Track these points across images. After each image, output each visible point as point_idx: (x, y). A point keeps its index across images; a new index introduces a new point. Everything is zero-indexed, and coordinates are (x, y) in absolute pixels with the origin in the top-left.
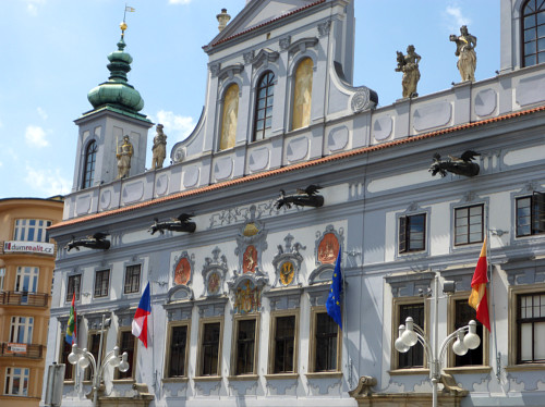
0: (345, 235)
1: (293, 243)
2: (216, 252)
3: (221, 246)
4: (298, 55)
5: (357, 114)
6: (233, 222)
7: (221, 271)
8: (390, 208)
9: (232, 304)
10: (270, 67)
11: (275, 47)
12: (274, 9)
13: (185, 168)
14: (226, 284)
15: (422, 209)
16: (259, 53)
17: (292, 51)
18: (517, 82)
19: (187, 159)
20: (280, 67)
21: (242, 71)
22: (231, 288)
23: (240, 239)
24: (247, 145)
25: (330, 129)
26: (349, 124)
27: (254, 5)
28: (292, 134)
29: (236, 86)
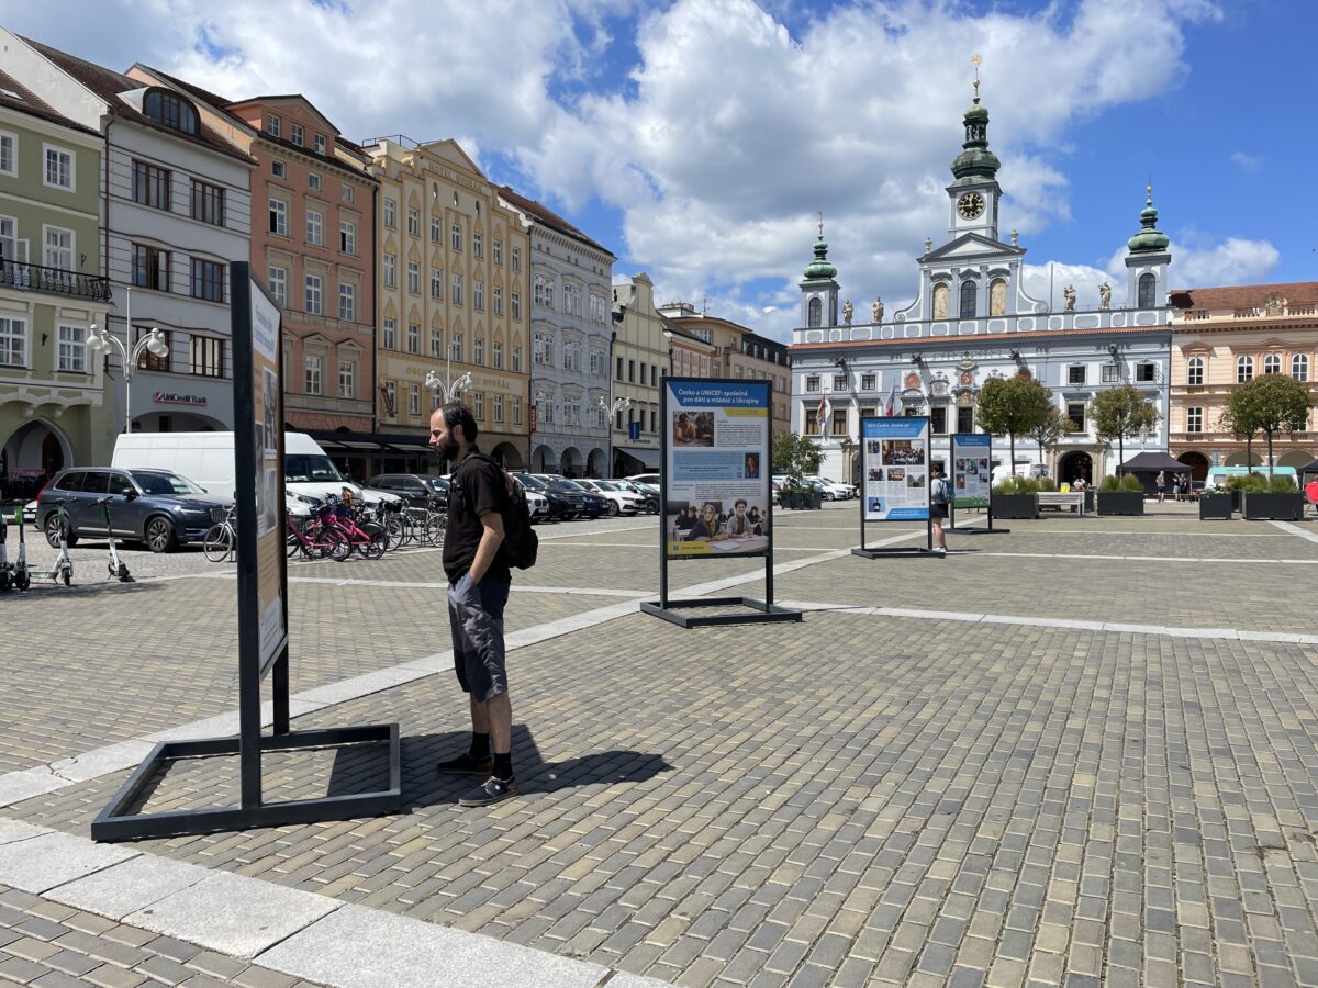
0: (1034, 372)
3: (942, 370)
5: (1037, 315)
6: (952, 359)
7: (944, 383)
8: (1063, 363)
9: (954, 400)
10: (972, 279)
11: (976, 269)
12: (971, 247)
13: (906, 326)
14: (949, 390)
15: (1083, 364)
16: (963, 270)
17: (989, 274)
18: (1136, 313)
19: (907, 320)
20: (982, 283)
21: (950, 277)
22: (953, 392)
23: (958, 368)
24: (958, 320)
25: (1020, 319)
26: (1033, 318)
27: (956, 243)
28: (990, 318)
29: (945, 286)
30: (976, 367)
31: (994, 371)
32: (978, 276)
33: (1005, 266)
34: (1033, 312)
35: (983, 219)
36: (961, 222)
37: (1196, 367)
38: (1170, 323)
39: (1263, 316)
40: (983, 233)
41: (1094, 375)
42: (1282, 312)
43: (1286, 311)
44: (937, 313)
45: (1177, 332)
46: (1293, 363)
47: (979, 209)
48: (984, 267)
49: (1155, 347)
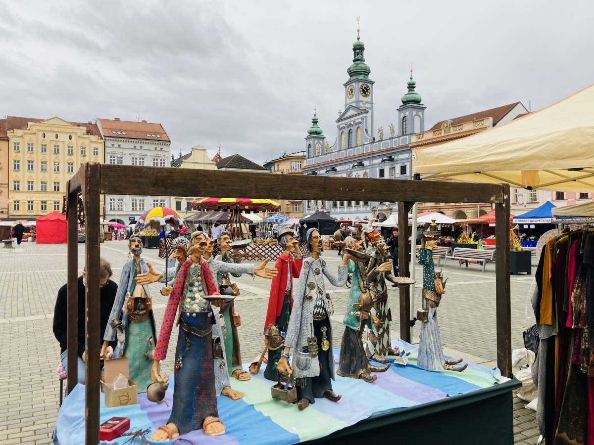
0: (369, 173)
3: (342, 175)
4: (357, 126)
5: (370, 143)
6: (345, 169)
8: (378, 167)
10: (351, 128)
11: (352, 123)
12: (351, 112)
13: (333, 154)
15: (384, 167)
16: (348, 124)
17: (356, 124)
18: (401, 138)
19: (333, 151)
20: (354, 129)
21: (345, 128)
23: (347, 173)
24: (347, 149)
25: (365, 146)
26: (369, 145)
27: (347, 110)
28: (357, 147)
29: (344, 133)
30: (351, 173)
31: (357, 173)
32: (353, 125)
33: (360, 120)
34: (369, 142)
35: (354, 98)
36: (348, 100)
38: (411, 142)
39: (443, 134)
40: (354, 105)
41: (387, 174)
42: (449, 131)
43: (452, 128)
44: (342, 146)
47: (353, 93)
48: (354, 122)
49: (406, 156)
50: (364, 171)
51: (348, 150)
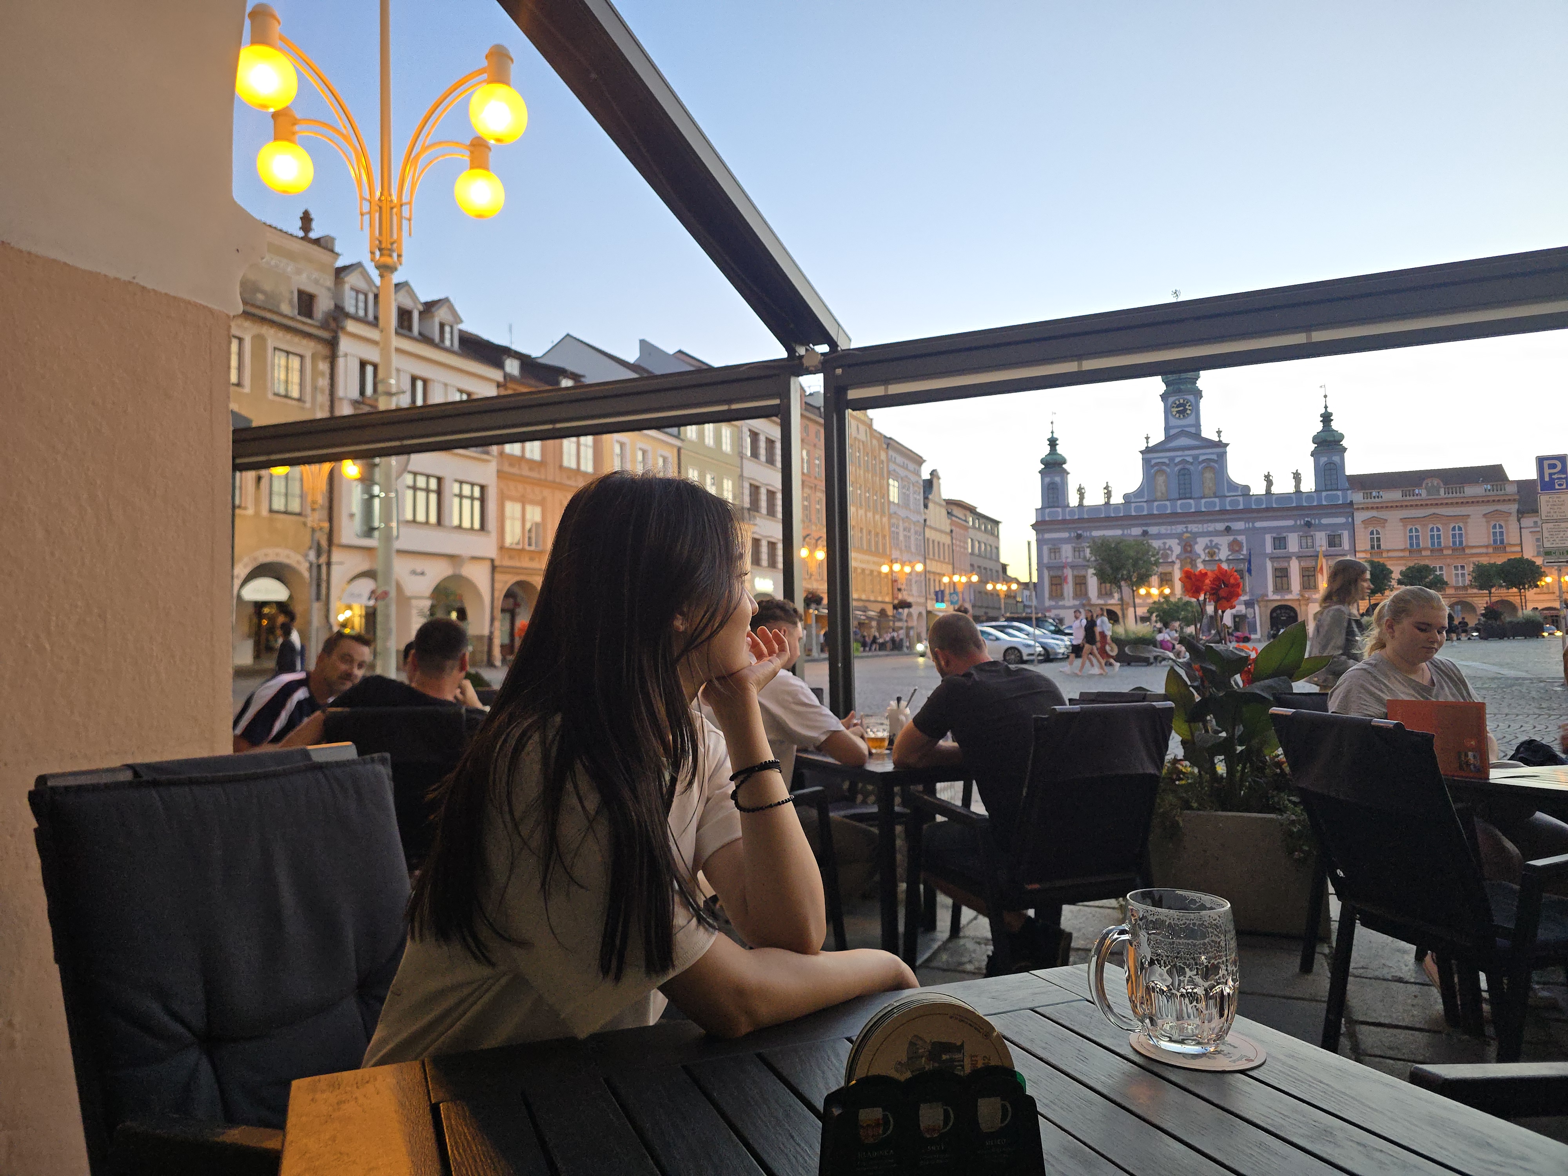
0: (1244, 541)
1: (1214, 543)
2: (1165, 544)
3: (1166, 541)
4: (1204, 465)
5: (1244, 495)
6: (1174, 532)
7: (1169, 552)
8: (1268, 533)
9: (1177, 566)
10: (1188, 466)
11: (1190, 459)
12: (1183, 441)
13: (1133, 505)
14: (1174, 558)
15: (1285, 535)
16: (1177, 460)
17: (1200, 463)
18: (1324, 494)
19: (1133, 500)
20: (1195, 469)
21: (1167, 465)
22: (1177, 558)
23: (1179, 539)
24: (1178, 500)
25: (1228, 499)
26: (1241, 499)
27: (1169, 438)
28: (1204, 498)
29: (1163, 472)
30: (1195, 538)
31: (1211, 541)
32: (1192, 464)
33: (1214, 457)
34: (1239, 493)
35: (1190, 420)
36: (1174, 422)
37: (1375, 536)
38: (1352, 502)
39: (1425, 495)
40: (1193, 430)
41: (1293, 544)
42: (1438, 491)
43: (1442, 491)
44: (1158, 494)
45: (1358, 509)
46: (1451, 532)
47: (1188, 412)
48: (1196, 457)
49: (1341, 520)
50: (1231, 538)
51: (1179, 502)
